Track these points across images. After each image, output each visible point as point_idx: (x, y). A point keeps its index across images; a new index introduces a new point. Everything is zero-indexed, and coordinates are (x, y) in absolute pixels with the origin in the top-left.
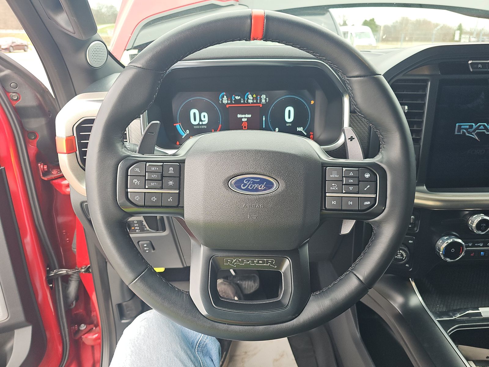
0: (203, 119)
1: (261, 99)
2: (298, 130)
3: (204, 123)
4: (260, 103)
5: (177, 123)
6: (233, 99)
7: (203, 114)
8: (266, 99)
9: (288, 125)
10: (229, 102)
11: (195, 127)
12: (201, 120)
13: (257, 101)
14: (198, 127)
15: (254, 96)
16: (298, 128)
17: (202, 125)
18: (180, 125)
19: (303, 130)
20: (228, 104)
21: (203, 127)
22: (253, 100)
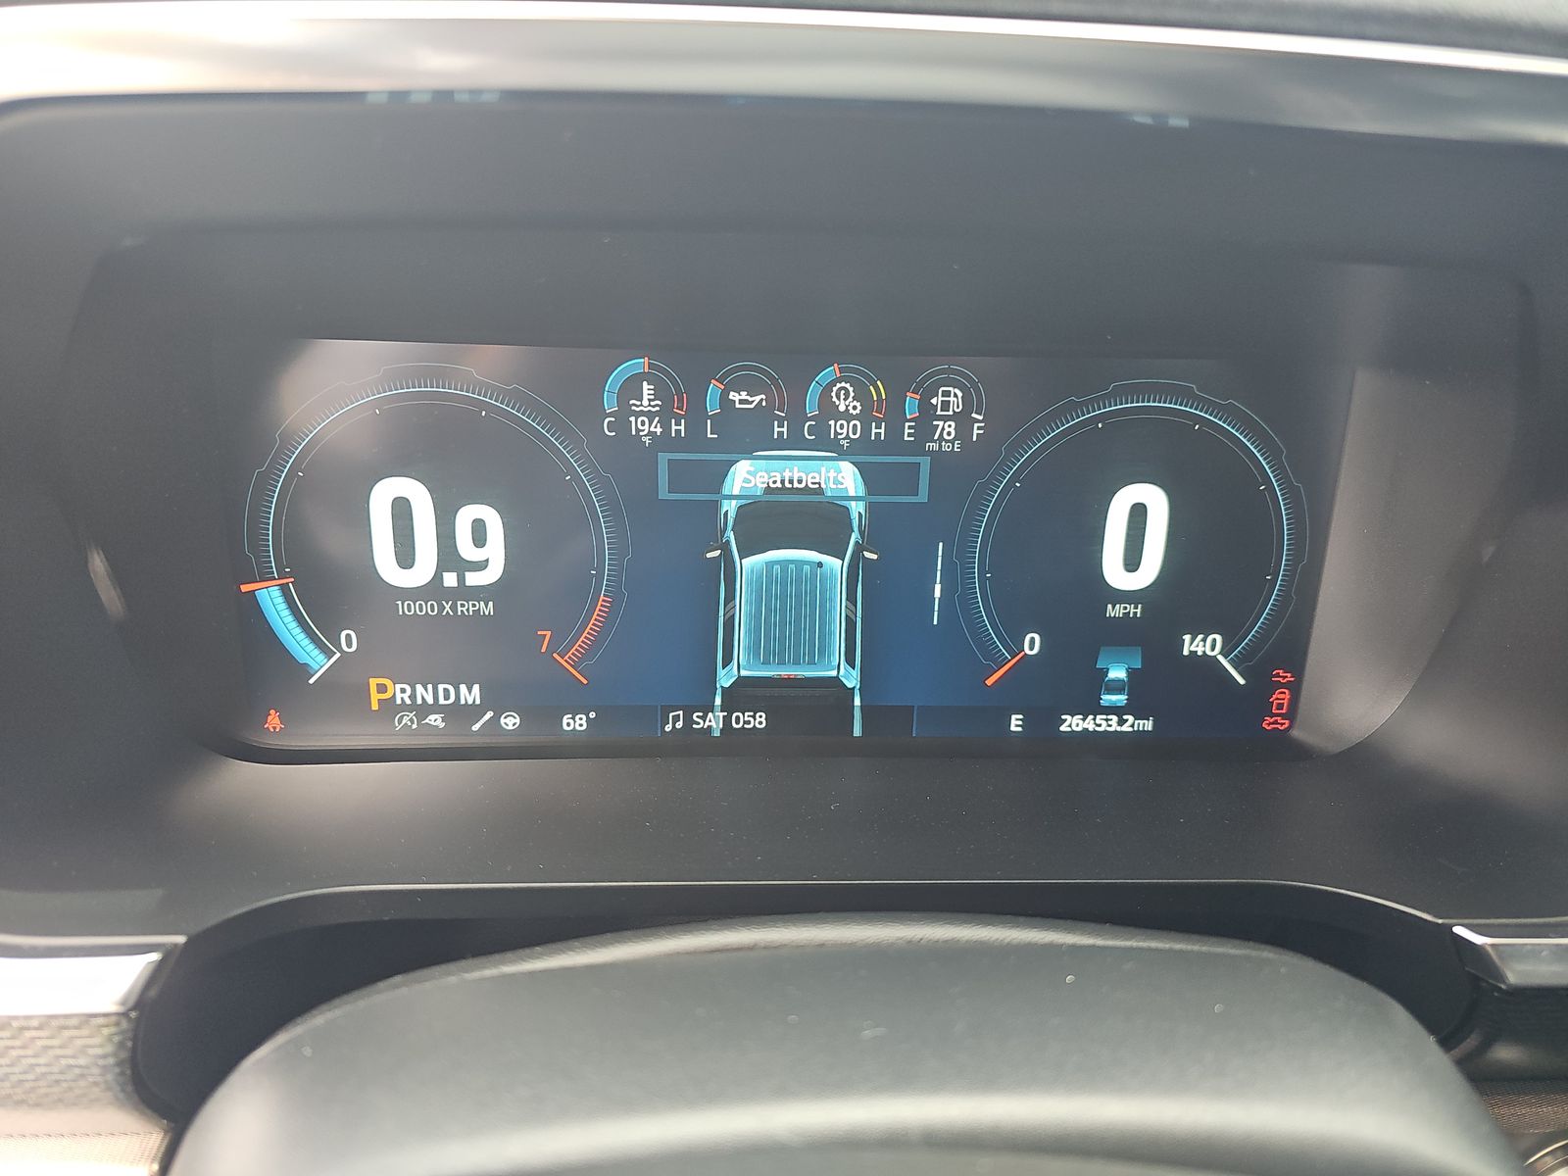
0: (466, 549)
1: (927, 414)
2: (1186, 652)
3: (473, 579)
4: (917, 448)
5: (265, 577)
6: (712, 407)
7: (466, 516)
8: (963, 420)
9: (1115, 611)
10: (678, 428)
11: (403, 607)
12: (448, 556)
13: (895, 431)
14: (429, 608)
15: (879, 391)
16: (1187, 638)
17: (464, 592)
18: (284, 589)
19: (1225, 653)
20: (663, 442)
21: (466, 608)
22: (866, 418)
